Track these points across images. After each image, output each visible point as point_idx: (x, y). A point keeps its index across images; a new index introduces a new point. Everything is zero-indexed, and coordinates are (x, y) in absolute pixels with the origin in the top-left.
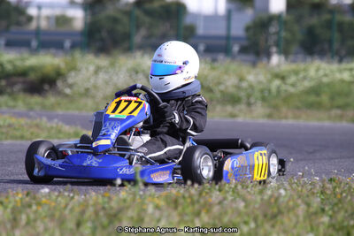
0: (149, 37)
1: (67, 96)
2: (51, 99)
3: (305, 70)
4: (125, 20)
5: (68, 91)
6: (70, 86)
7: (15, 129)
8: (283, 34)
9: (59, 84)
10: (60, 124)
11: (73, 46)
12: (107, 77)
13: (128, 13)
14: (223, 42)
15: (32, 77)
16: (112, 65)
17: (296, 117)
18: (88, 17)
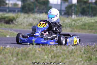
0: (39, 9)
1: (16, 25)
2: (12, 25)
3: (82, 19)
5: (16, 23)
7: (1, 33)
8: (76, 9)
9: (14, 22)
10: (14, 32)
12: (27, 20)
13: (33, 3)
15: (7, 19)
16: (28, 16)
17: (79, 32)
18: (23, 4)
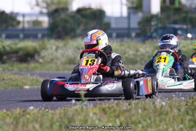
0: (85, 30)
1: (41, 63)
2: (32, 65)
4: (71, 21)
5: (41, 60)
6: (43, 58)
9: (36, 57)
10: (38, 77)
11: (43, 36)
12: (62, 52)
13: (73, 17)
14: (126, 31)
15: (21, 53)
16: (65, 45)
